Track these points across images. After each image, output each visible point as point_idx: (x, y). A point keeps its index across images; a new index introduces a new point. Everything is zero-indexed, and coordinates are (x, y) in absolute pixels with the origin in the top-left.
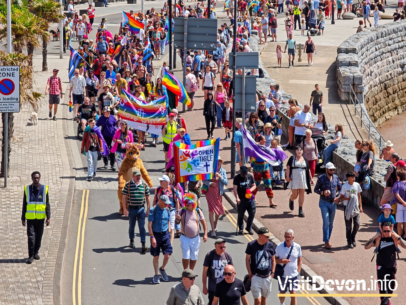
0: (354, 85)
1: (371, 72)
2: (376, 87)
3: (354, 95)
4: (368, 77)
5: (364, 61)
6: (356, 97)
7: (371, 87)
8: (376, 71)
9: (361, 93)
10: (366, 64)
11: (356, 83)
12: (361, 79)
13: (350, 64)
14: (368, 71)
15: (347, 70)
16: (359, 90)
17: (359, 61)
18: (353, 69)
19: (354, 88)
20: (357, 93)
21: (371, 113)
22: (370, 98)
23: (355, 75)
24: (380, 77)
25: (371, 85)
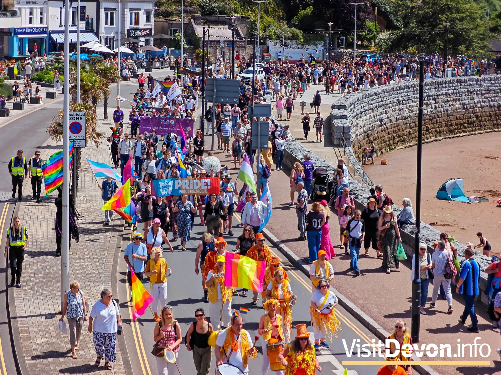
0: (344, 133)
1: (357, 124)
2: (361, 136)
3: (344, 141)
4: (354, 128)
5: (352, 115)
6: (345, 142)
7: (356, 136)
8: (361, 124)
9: (349, 139)
10: (353, 117)
11: (346, 131)
12: (349, 128)
13: (341, 117)
14: (355, 123)
15: (339, 121)
16: (348, 137)
17: (348, 115)
18: (344, 121)
19: (344, 135)
20: (346, 139)
21: (356, 155)
22: (356, 144)
23: (345, 125)
24: (364, 128)
25: (357, 134)
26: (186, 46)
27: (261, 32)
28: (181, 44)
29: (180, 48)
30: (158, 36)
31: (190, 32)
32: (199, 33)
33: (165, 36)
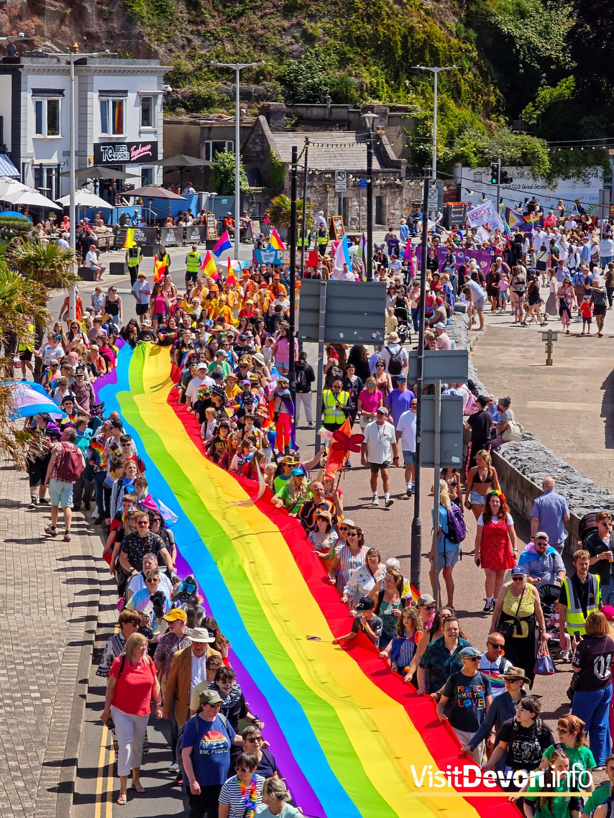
26: (246, 187)
27: (440, 146)
28: (233, 182)
29: (231, 193)
30: (174, 162)
31: (258, 148)
32: (281, 152)
33: (193, 162)
